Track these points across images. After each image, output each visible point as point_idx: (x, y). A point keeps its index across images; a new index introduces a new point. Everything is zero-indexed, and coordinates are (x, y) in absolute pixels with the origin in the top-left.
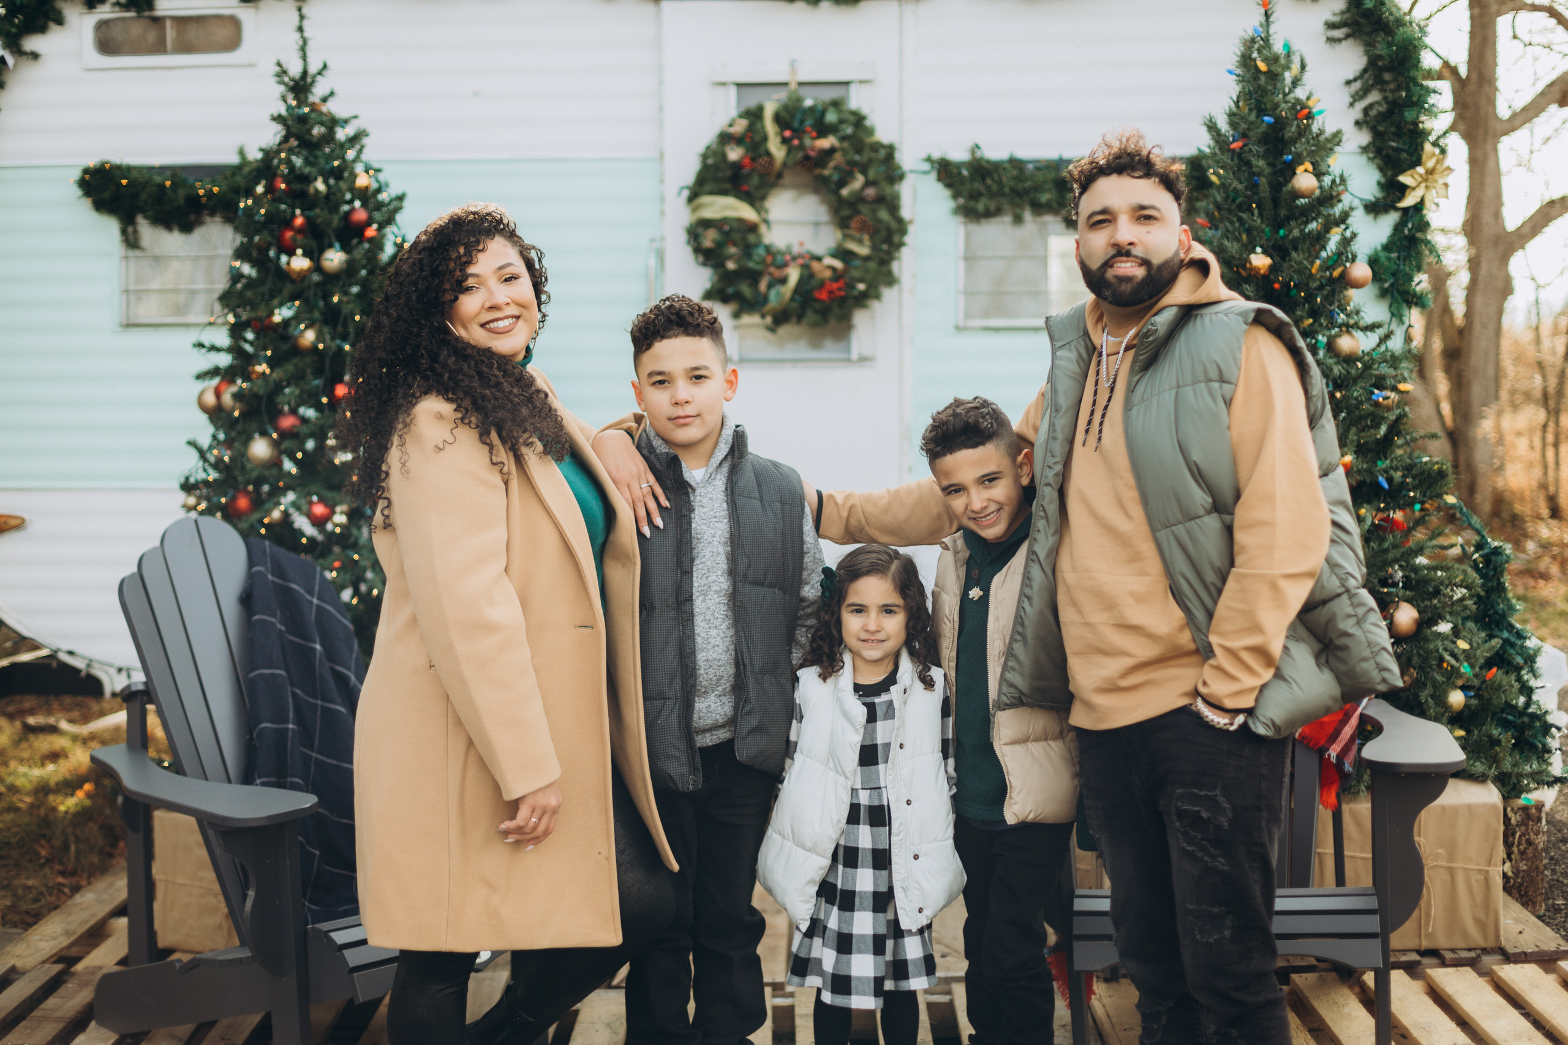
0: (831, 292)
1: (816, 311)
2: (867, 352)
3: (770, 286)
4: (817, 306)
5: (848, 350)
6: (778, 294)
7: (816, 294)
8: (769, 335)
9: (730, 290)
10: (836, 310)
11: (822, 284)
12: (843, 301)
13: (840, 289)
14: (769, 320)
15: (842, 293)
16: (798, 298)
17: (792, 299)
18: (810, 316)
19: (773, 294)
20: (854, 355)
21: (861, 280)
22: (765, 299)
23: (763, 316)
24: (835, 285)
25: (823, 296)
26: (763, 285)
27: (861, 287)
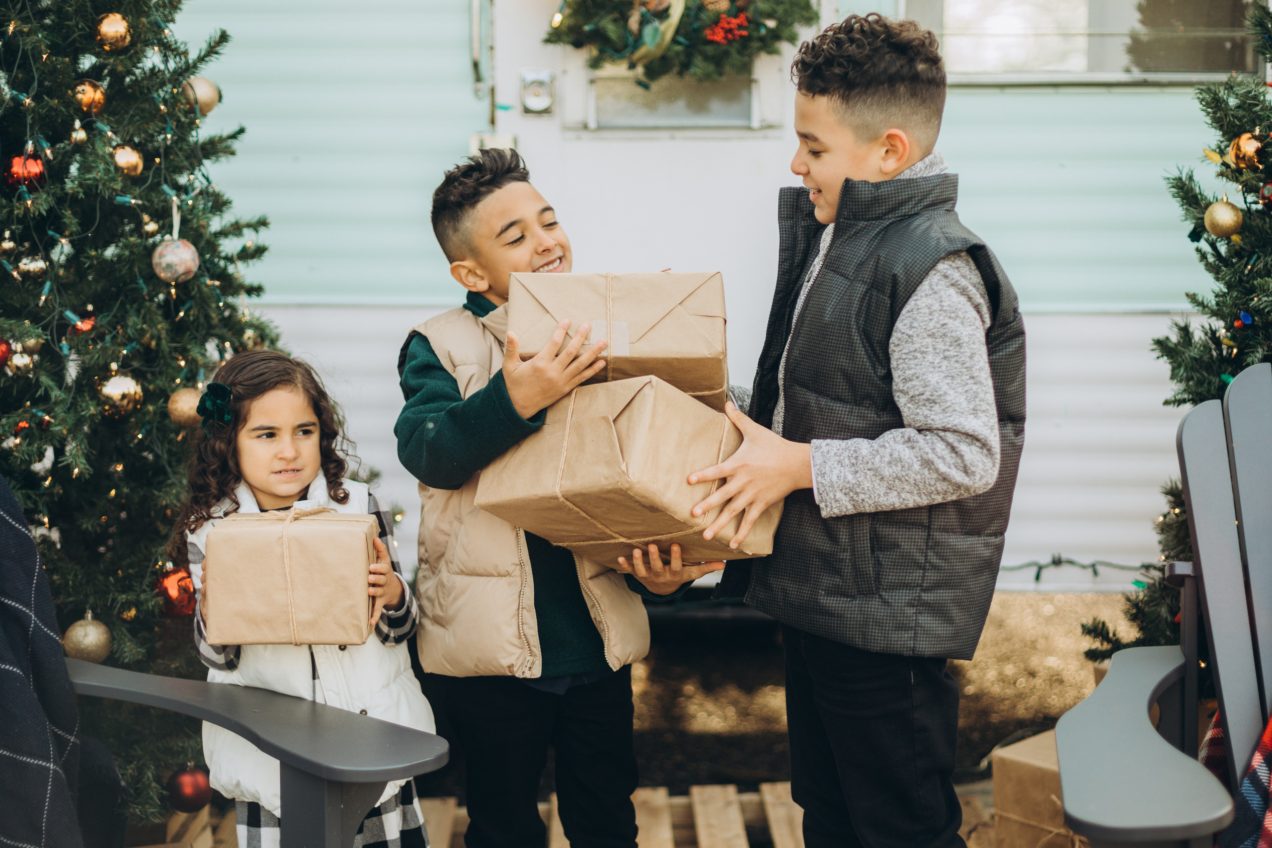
0: (730, 31)
1: (706, 58)
2: (771, 118)
3: (644, 22)
4: (709, 49)
5: (748, 115)
6: (656, 30)
7: (707, 33)
8: (640, 90)
9: (587, 28)
10: (735, 57)
11: (716, 21)
12: (745, 43)
13: (740, 27)
14: (640, 70)
15: (744, 33)
16: (681, 39)
17: (674, 41)
18: (699, 66)
19: (648, 31)
20: (755, 123)
21: (770, 16)
22: (638, 39)
23: (632, 66)
24: (735, 22)
25: (719, 36)
26: (634, 22)
27: (771, 24)
